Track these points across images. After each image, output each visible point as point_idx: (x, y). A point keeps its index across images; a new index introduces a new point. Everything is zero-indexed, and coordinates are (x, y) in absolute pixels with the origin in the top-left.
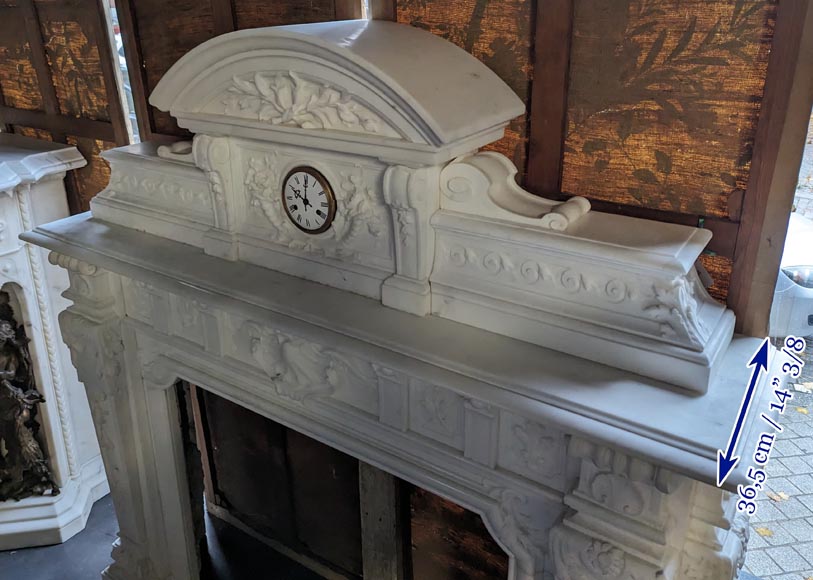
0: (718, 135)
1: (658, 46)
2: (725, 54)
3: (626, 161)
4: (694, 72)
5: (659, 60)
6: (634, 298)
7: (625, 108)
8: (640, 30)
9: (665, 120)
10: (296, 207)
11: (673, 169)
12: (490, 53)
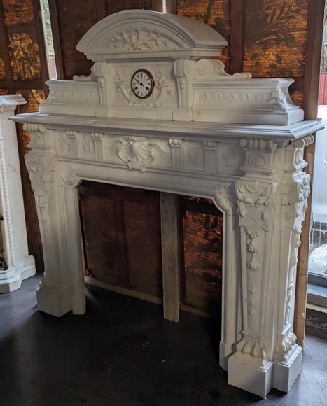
0: (296, 46)
1: (274, 14)
2: (295, 15)
3: (266, 61)
4: (286, 22)
5: (274, 19)
6: (264, 98)
7: (264, 39)
8: (267, 9)
9: (278, 42)
10: (137, 88)
11: (283, 61)
12: (214, 24)
